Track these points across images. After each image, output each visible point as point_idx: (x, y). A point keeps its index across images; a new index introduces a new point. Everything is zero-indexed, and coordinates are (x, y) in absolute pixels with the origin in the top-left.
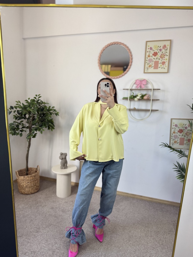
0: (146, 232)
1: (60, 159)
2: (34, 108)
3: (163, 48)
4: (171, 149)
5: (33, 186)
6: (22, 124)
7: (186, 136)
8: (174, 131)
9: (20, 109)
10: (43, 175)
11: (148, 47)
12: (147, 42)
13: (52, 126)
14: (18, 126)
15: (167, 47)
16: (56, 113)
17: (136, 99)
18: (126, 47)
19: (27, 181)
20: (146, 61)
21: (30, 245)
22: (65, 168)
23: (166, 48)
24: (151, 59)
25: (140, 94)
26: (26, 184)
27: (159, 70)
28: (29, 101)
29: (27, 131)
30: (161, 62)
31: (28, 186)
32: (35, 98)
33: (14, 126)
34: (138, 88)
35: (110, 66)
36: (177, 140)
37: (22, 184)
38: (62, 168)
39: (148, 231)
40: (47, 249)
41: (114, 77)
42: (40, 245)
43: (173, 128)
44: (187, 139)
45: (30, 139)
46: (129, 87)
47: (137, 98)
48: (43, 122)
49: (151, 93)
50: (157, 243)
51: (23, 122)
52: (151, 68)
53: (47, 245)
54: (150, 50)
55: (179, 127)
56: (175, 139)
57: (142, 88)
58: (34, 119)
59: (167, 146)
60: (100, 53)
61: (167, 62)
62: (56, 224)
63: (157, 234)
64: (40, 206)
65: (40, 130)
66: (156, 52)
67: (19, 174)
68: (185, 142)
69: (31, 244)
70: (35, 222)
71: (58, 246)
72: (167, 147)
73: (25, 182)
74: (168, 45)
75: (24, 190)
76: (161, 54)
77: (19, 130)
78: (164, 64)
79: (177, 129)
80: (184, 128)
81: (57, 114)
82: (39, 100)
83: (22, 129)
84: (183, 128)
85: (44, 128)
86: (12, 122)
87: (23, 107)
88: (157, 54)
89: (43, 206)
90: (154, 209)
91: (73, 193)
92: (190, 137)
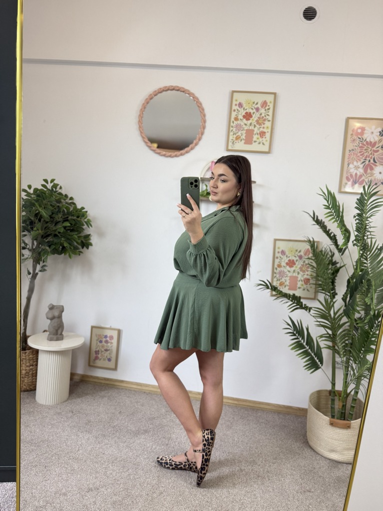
1: (48, 318)
3: (262, 107)
7: (301, 273)
8: (279, 262)
11: (234, 103)
12: (234, 92)
15: (269, 106)
18: (193, 97)
20: (231, 129)
22: (57, 339)
23: (267, 107)
24: (240, 125)
27: (254, 147)
30: (258, 132)
36: (284, 281)
38: (51, 339)
41: (170, 154)
44: (302, 279)
52: (239, 141)
54: (239, 107)
55: (288, 256)
56: (281, 279)
60: (144, 104)
61: (268, 132)
66: (250, 113)
68: (299, 284)
72: (269, 290)
74: (271, 102)
76: (259, 116)
78: (263, 135)
79: (285, 260)
80: (297, 258)
84: (295, 257)
88: (251, 117)
90: (243, 419)
91: (74, 394)
92: (307, 275)
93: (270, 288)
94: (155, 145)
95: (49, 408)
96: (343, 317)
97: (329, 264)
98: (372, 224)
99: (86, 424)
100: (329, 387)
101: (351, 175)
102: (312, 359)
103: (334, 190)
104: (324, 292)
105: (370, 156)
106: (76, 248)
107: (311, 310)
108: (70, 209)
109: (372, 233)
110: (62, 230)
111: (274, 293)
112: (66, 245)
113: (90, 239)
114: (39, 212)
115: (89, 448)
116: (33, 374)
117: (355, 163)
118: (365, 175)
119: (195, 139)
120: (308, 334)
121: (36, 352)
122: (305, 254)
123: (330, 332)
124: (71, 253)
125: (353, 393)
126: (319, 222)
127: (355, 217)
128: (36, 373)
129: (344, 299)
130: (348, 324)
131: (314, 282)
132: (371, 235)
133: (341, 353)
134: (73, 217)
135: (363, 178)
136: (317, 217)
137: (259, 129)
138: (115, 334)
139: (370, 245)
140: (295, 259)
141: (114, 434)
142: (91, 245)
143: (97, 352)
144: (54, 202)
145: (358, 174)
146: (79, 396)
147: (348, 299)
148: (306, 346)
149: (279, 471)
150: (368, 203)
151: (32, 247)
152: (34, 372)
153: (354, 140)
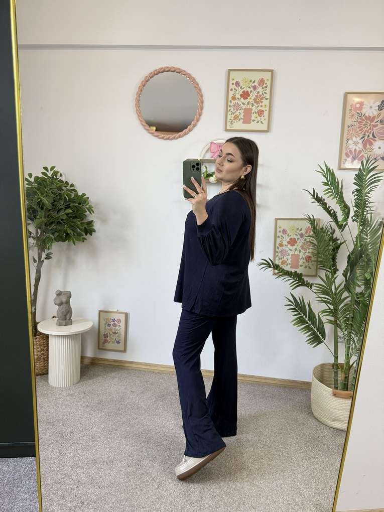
1: (56, 304)
3: (259, 85)
7: (303, 251)
8: (281, 241)
11: (231, 82)
12: (230, 70)
15: (266, 84)
17: (212, 179)
18: (190, 78)
20: (229, 108)
22: (66, 324)
23: (265, 85)
24: (238, 104)
27: (253, 126)
30: (256, 111)
36: (286, 260)
38: (60, 325)
41: (168, 136)
44: (304, 257)
46: (197, 156)
52: (238, 121)
54: (236, 86)
55: (290, 234)
56: (283, 258)
60: (140, 87)
61: (266, 110)
66: (248, 91)
68: (301, 262)
72: (270, 269)
74: (268, 80)
76: (256, 95)
78: (261, 114)
79: (287, 239)
80: (299, 236)
84: (297, 235)
88: (249, 95)
90: (249, 394)
91: (85, 377)
92: (309, 252)
93: (272, 266)
94: (154, 128)
95: (62, 390)
96: (344, 292)
97: (330, 241)
98: (371, 200)
99: (98, 403)
100: (332, 361)
101: (351, 151)
102: (314, 334)
103: (333, 166)
104: (325, 268)
105: (369, 131)
106: (79, 235)
107: (313, 287)
108: (71, 196)
109: (372, 209)
110: (65, 217)
111: (276, 271)
112: (69, 231)
113: (93, 226)
114: (41, 200)
115: (102, 426)
116: (44, 358)
117: (354, 139)
118: (364, 151)
119: (193, 120)
120: (310, 309)
121: (46, 337)
122: (306, 233)
123: (332, 307)
124: (75, 240)
125: (355, 365)
126: (319, 200)
127: (353, 192)
128: (48, 357)
129: (345, 275)
130: (349, 299)
131: (316, 259)
132: (370, 210)
133: (343, 327)
134: (74, 204)
135: (363, 153)
136: (317, 194)
137: (257, 108)
138: (122, 318)
139: (369, 220)
140: (296, 237)
141: (125, 411)
142: (95, 231)
143: (106, 336)
144: (54, 189)
145: (358, 149)
146: (90, 378)
147: (349, 274)
148: (308, 321)
149: (284, 440)
150: (367, 179)
151: (37, 235)
152: (45, 357)
153: (353, 115)
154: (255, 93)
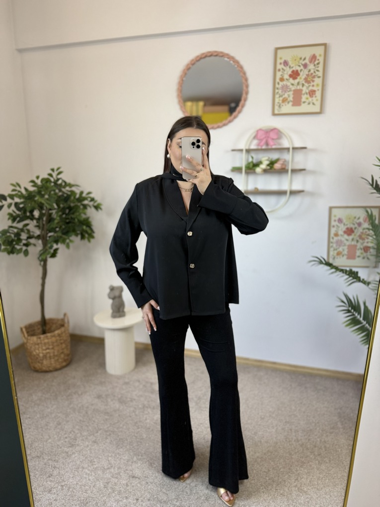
0: (288, 432)
1: (110, 298)
2: (49, 195)
3: (310, 62)
4: (332, 268)
5: (57, 356)
6: (26, 231)
7: (361, 241)
8: (336, 231)
9: (20, 199)
10: (78, 332)
11: (279, 61)
12: (277, 49)
13: (89, 231)
14: (18, 235)
15: (318, 60)
16: (96, 204)
17: (258, 170)
18: (234, 62)
19: (45, 346)
20: (277, 91)
21: (59, 473)
22: (120, 316)
23: (317, 62)
24: (287, 85)
25: (267, 158)
26: (44, 352)
27: (303, 108)
28: (39, 182)
29: (37, 245)
30: (307, 91)
31: (48, 355)
32: (50, 175)
33: (10, 236)
34: (262, 146)
35: (201, 104)
36: (342, 250)
37: (35, 353)
38: (114, 317)
39: (290, 431)
40: (93, 479)
42: (78, 472)
43: (334, 226)
44: (362, 247)
45: (45, 261)
46: (243, 145)
47: (261, 168)
48: (70, 225)
49: (287, 157)
50: (309, 453)
51: (28, 227)
52: (286, 103)
53: (92, 470)
54: (284, 65)
55: (346, 223)
56: (339, 248)
57: (270, 147)
58: (50, 219)
59: (324, 262)
61: (318, 90)
62: (108, 428)
63: (309, 436)
64: (75, 393)
65: (64, 242)
66: (297, 71)
67: (28, 332)
68: (358, 253)
69: (61, 471)
70: (66, 427)
71: (115, 471)
72: (322, 266)
73: (42, 348)
74: (320, 55)
75: (39, 365)
76: (307, 73)
77: (22, 244)
78: (313, 94)
79: (342, 228)
80: (356, 226)
81: (97, 207)
82: (58, 180)
83: (27, 240)
84: (354, 224)
85: (73, 238)
86: (6, 228)
87: (27, 195)
88: (299, 75)
89: (80, 393)
90: (301, 386)
92: (368, 242)
120: (366, 307)
122: (365, 221)
126: (378, 189)
131: (375, 251)
136: (376, 181)
140: (353, 227)
148: (363, 321)
149: (336, 441)
154: (306, 72)
